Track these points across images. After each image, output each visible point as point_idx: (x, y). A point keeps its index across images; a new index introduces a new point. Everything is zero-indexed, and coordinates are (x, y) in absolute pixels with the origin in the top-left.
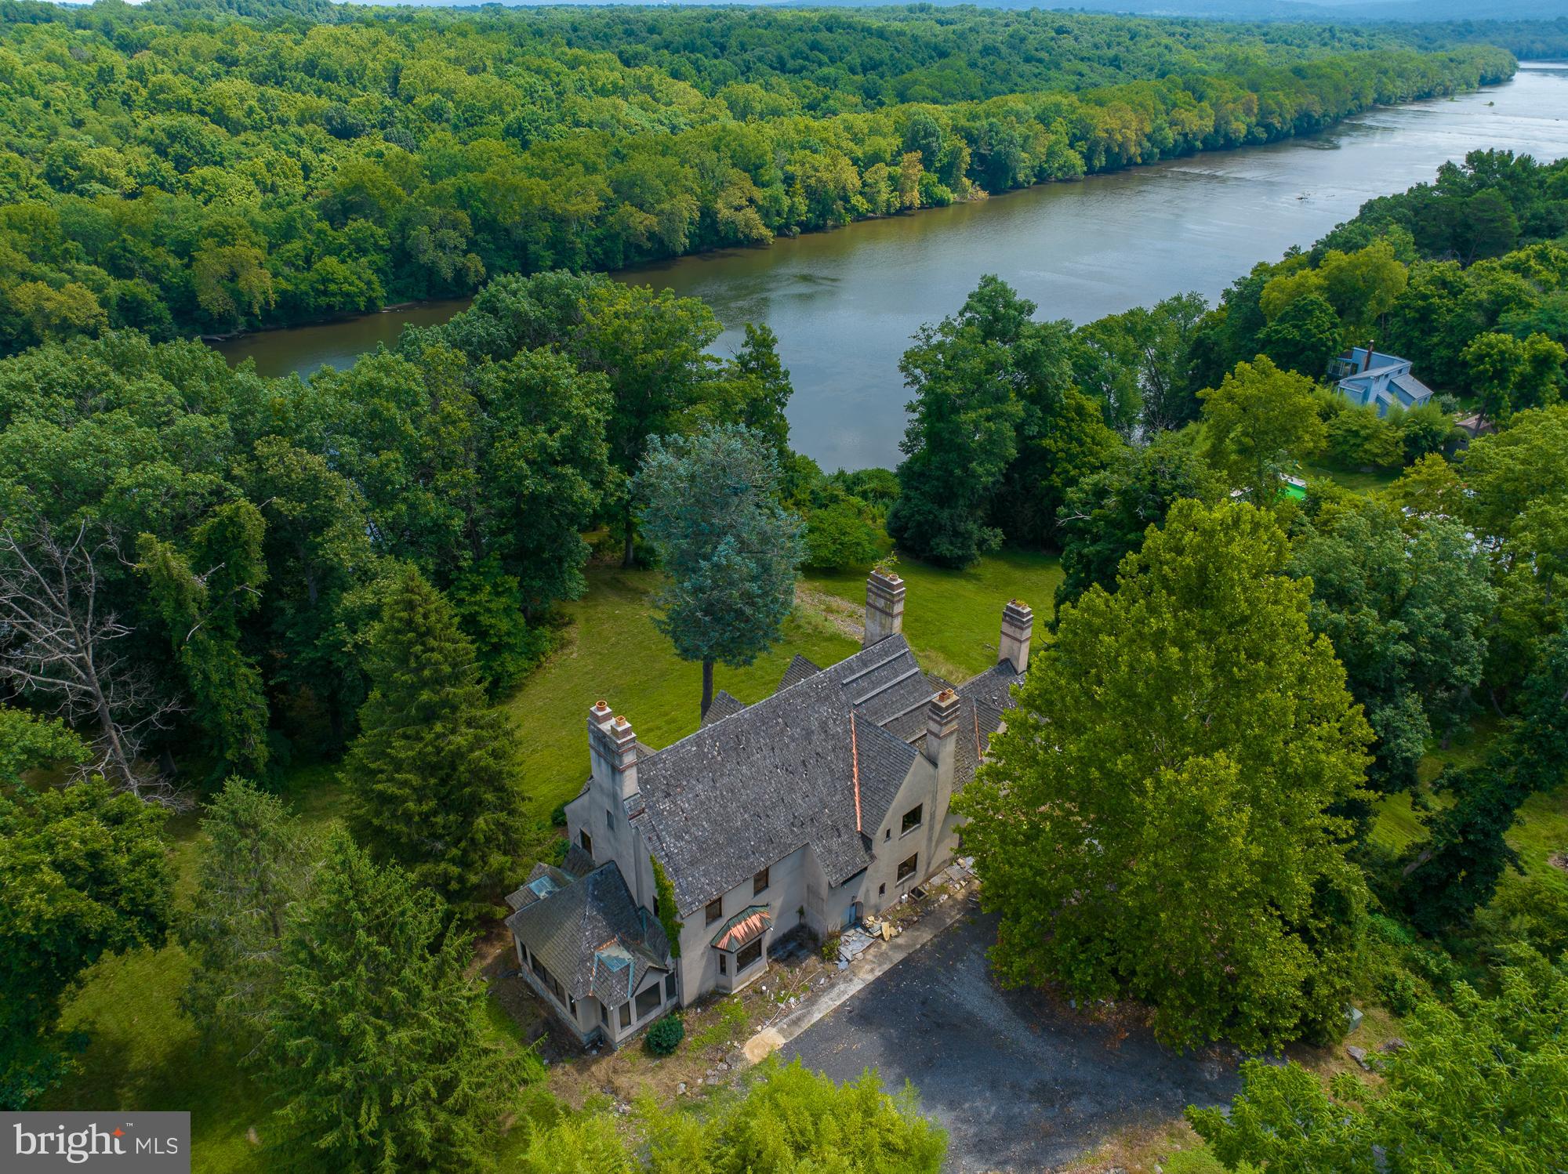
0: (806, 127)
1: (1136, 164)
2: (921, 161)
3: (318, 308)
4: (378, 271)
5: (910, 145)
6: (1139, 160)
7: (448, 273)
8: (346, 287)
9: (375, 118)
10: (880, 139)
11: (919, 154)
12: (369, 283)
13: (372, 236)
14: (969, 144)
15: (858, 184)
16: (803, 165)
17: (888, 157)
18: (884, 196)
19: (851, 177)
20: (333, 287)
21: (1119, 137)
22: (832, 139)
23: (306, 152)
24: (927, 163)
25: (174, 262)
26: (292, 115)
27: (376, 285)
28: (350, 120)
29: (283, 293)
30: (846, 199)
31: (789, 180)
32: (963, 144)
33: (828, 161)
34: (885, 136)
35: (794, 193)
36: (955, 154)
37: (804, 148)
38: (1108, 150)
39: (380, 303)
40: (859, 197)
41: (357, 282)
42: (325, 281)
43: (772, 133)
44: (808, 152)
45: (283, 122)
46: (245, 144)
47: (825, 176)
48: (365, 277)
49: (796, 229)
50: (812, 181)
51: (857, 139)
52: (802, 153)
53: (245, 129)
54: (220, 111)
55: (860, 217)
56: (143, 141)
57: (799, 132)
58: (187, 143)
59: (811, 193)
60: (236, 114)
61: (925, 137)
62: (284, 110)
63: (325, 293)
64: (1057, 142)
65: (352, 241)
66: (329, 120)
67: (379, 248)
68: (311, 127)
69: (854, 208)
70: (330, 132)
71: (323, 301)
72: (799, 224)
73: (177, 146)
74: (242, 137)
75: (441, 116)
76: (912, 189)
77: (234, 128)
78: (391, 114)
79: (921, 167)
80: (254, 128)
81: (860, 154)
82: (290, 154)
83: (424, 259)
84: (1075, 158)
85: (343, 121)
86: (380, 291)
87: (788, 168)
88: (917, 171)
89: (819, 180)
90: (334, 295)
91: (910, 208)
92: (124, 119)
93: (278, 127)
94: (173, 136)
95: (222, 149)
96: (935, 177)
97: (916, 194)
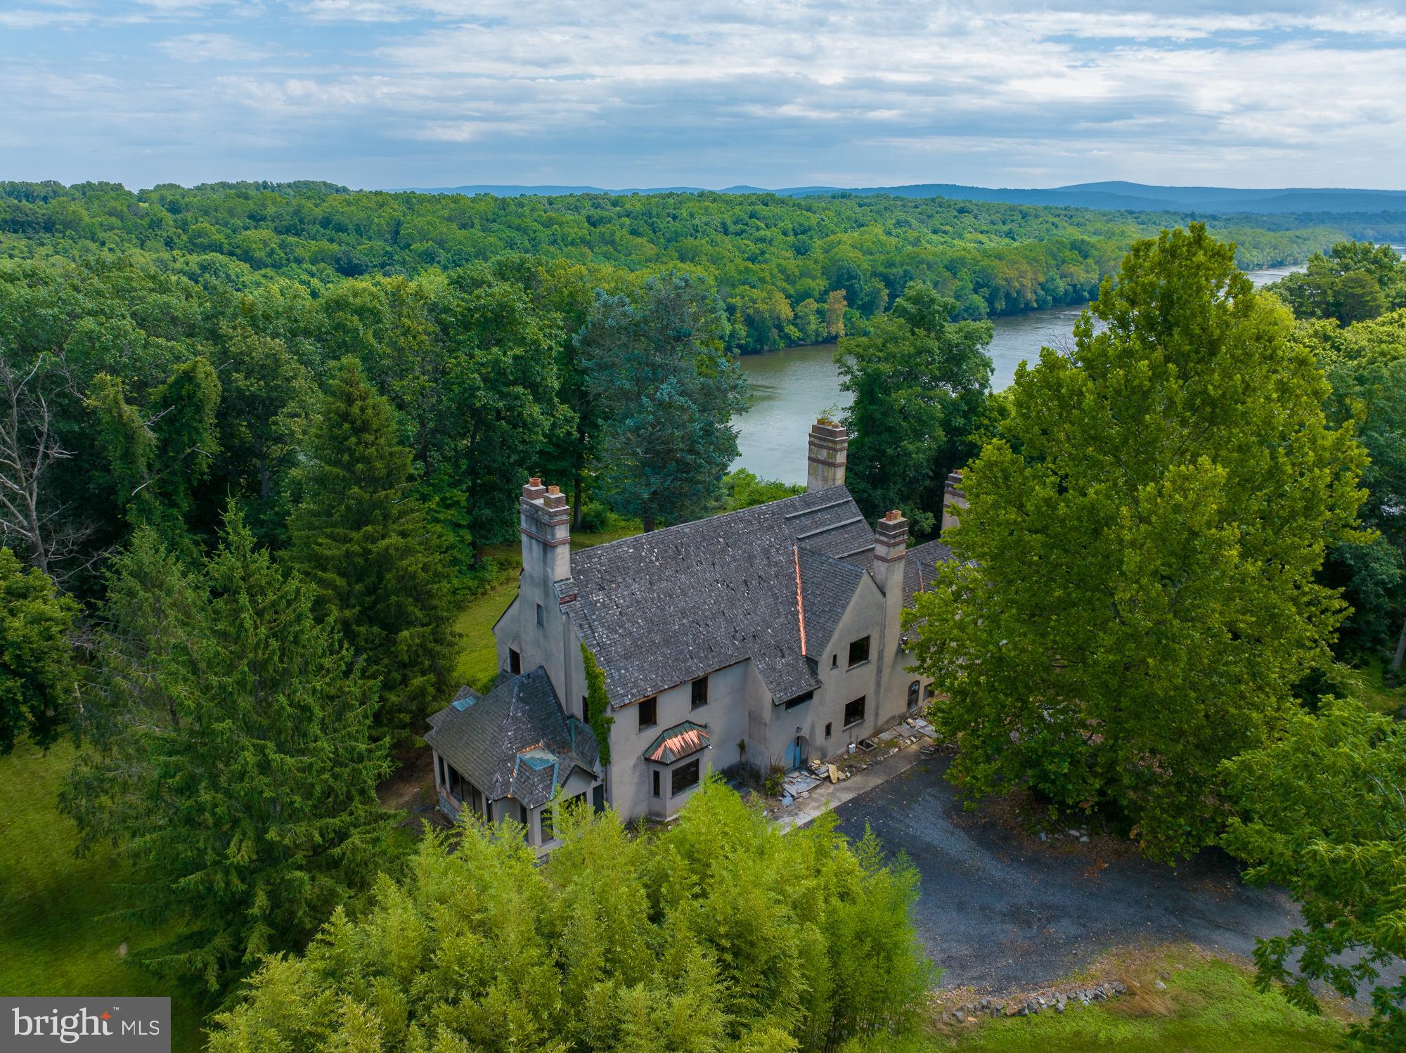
0: (746, 268)
1: (1033, 309)
2: (845, 298)
5: (835, 287)
6: (1035, 305)
9: (376, 261)
10: (810, 281)
11: (844, 292)
14: (887, 286)
15: (791, 315)
16: (743, 297)
17: (816, 294)
18: (813, 327)
19: (785, 310)
21: (1017, 284)
22: (768, 279)
23: (315, 282)
24: (851, 299)
26: (307, 256)
28: (355, 261)
30: (780, 329)
31: (731, 310)
32: (881, 285)
33: (764, 294)
34: (814, 278)
35: (735, 321)
36: (875, 294)
37: (744, 284)
38: (1008, 296)
40: (792, 327)
43: (717, 272)
44: (747, 287)
45: (299, 261)
46: (264, 276)
47: (762, 307)
49: (737, 351)
50: (751, 311)
51: (788, 279)
52: (742, 287)
53: (266, 266)
54: (246, 252)
55: (792, 344)
57: (740, 272)
58: (215, 273)
59: (749, 321)
60: (259, 255)
61: (848, 280)
62: (299, 252)
64: (963, 288)
66: (338, 260)
68: (323, 265)
69: (788, 337)
70: (338, 270)
72: (739, 346)
73: (207, 276)
74: (263, 272)
75: (433, 259)
76: (838, 321)
77: (256, 265)
78: (391, 257)
79: (845, 303)
80: (273, 266)
81: (792, 292)
82: (302, 282)
84: (979, 301)
85: (350, 261)
87: (730, 300)
88: (842, 306)
89: (757, 311)
91: (836, 337)
92: (165, 255)
93: (294, 265)
94: (204, 268)
95: (245, 278)
96: (857, 313)
97: (841, 325)
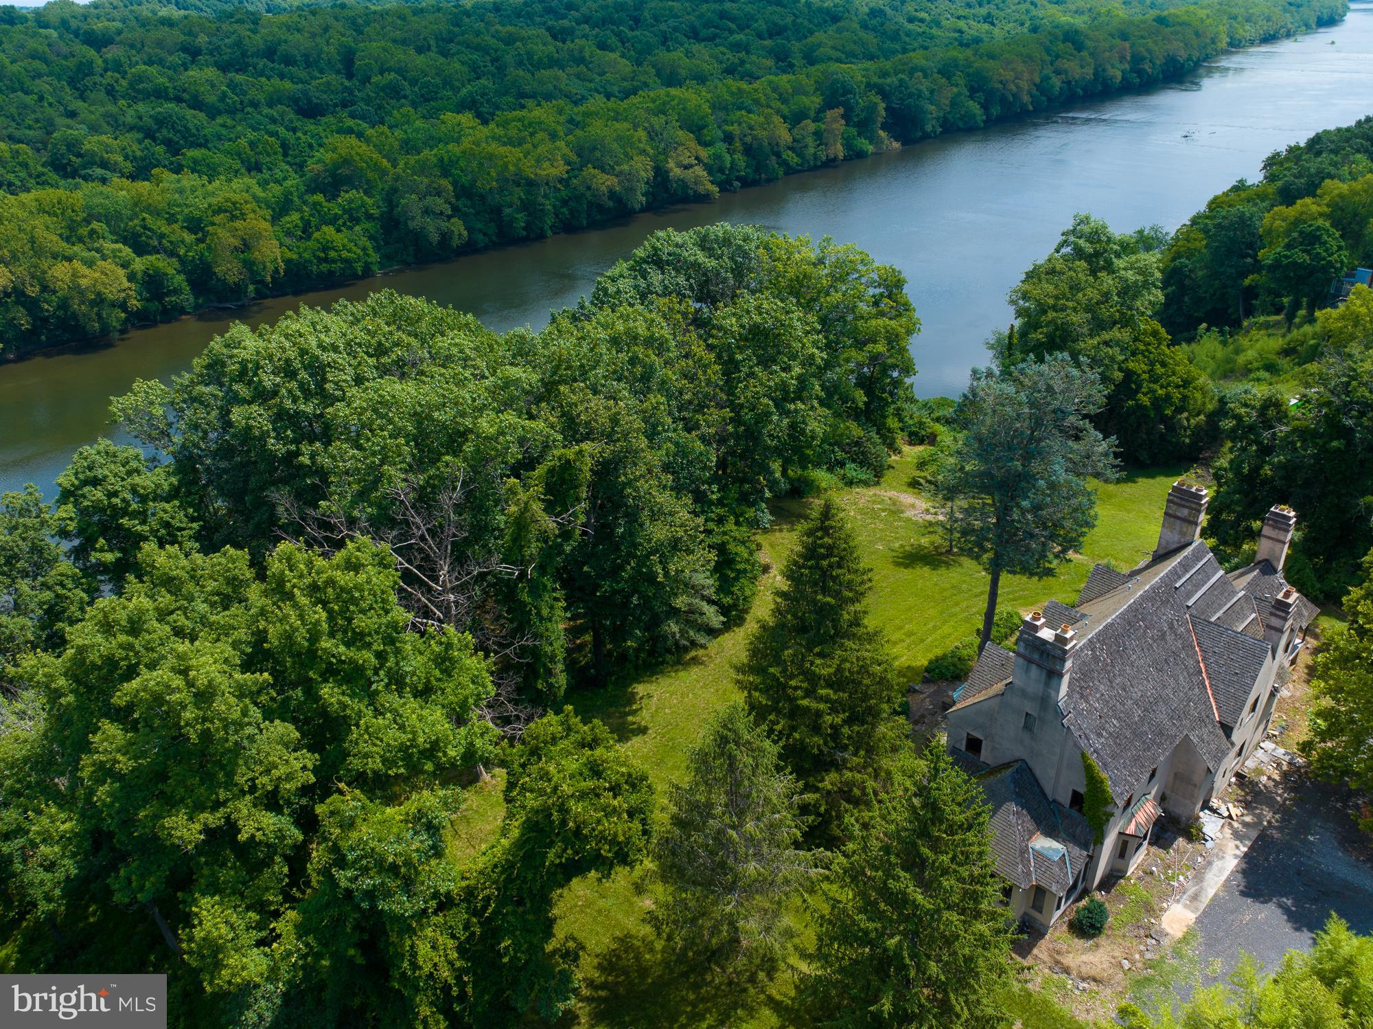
0: (739, 89)
1: (1028, 111)
2: (843, 116)
3: (320, 275)
4: (371, 238)
5: (829, 104)
6: (1031, 108)
7: (435, 237)
8: (345, 254)
9: (336, 99)
10: (804, 98)
11: (841, 110)
12: (364, 249)
13: (363, 206)
14: (883, 99)
15: (790, 139)
16: (740, 124)
17: (812, 114)
18: (811, 150)
19: (784, 134)
20: (332, 254)
21: (1013, 87)
22: (763, 100)
23: (282, 131)
24: (846, 117)
25: (189, 238)
26: (261, 97)
27: (371, 252)
28: (315, 101)
29: (288, 262)
30: (778, 155)
31: (728, 138)
32: (877, 99)
33: (762, 119)
34: (806, 94)
35: (734, 151)
36: (872, 109)
37: (740, 109)
38: (1003, 100)
39: (375, 268)
40: (790, 153)
41: (354, 248)
42: (325, 249)
43: (709, 96)
44: (743, 112)
45: (255, 105)
46: (223, 126)
47: (759, 132)
48: (360, 243)
49: (737, 184)
50: (748, 139)
51: (784, 101)
52: (738, 113)
53: (220, 113)
54: (195, 98)
55: (790, 171)
56: (132, 128)
57: (732, 94)
58: (173, 127)
59: (748, 151)
61: (843, 95)
63: (326, 260)
64: (959, 94)
65: (345, 211)
67: (369, 217)
68: (280, 108)
69: (785, 163)
71: (324, 267)
72: (738, 178)
73: (165, 132)
74: (219, 120)
75: (398, 93)
76: (835, 141)
77: (213, 113)
78: (351, 92)
79: (843, 122)
80: (229, 112)
81: (786, 112)
82: (271, 134)
83: (412, 225)
84: (974, 107)
85: (309, 101)
86: (374, 257)
87: (726, 128)
88: (840, 126)
89: (755, 138)
90: (334, 261)
91: (835, 159)
92: (112, 108)
93: (249, 109)
94: (161, 121)
95: (206, 131)
96: (854, 131)
97: (839, 147)
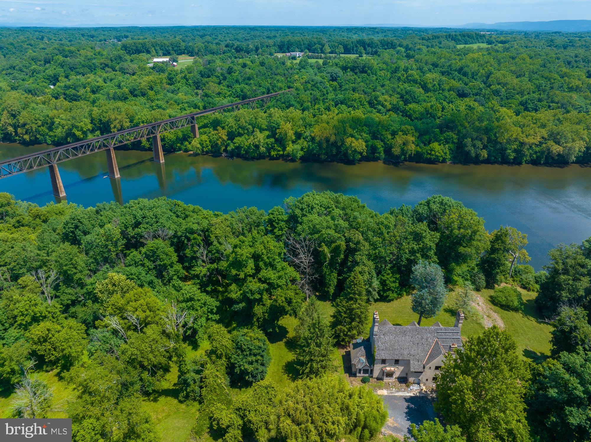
3: (427, 158)
4: (450, 149)
7: (473, 155)
8: (437, 154)
9: (475, 91)
12: (445, 153)
13: (452, 138)
20: (433, 153)
25: (390, 137)
26: (447, 87)
27: (448, 154)
28: (466, 92)
29: (417, 152)
39: (447, 160)
41: (441, 152)
42: (431, 150)
45: (443, 90)
46: (428, 96)
48: (445, 151)
53: (430, 91)
54: (425, 84)
56: (398, 93)
58: (410, 95)
60: (430, 86)
62: (445, 86)
63: (430, 154)
65: (445, 139)
66: (459, 91)
67: (453, 142)
68: (452, 92)
70: (457, 95)
71: (429, 156)
73: (407, 96)
74: (428, 94)
75: (498, 93)
77: (427, 91)
78: (481, 90)
85: (463, 91)
86: (448, 156)
90: (433, 155)
92: (396, 85)
94: (407, 92)
95: (420, 98)
